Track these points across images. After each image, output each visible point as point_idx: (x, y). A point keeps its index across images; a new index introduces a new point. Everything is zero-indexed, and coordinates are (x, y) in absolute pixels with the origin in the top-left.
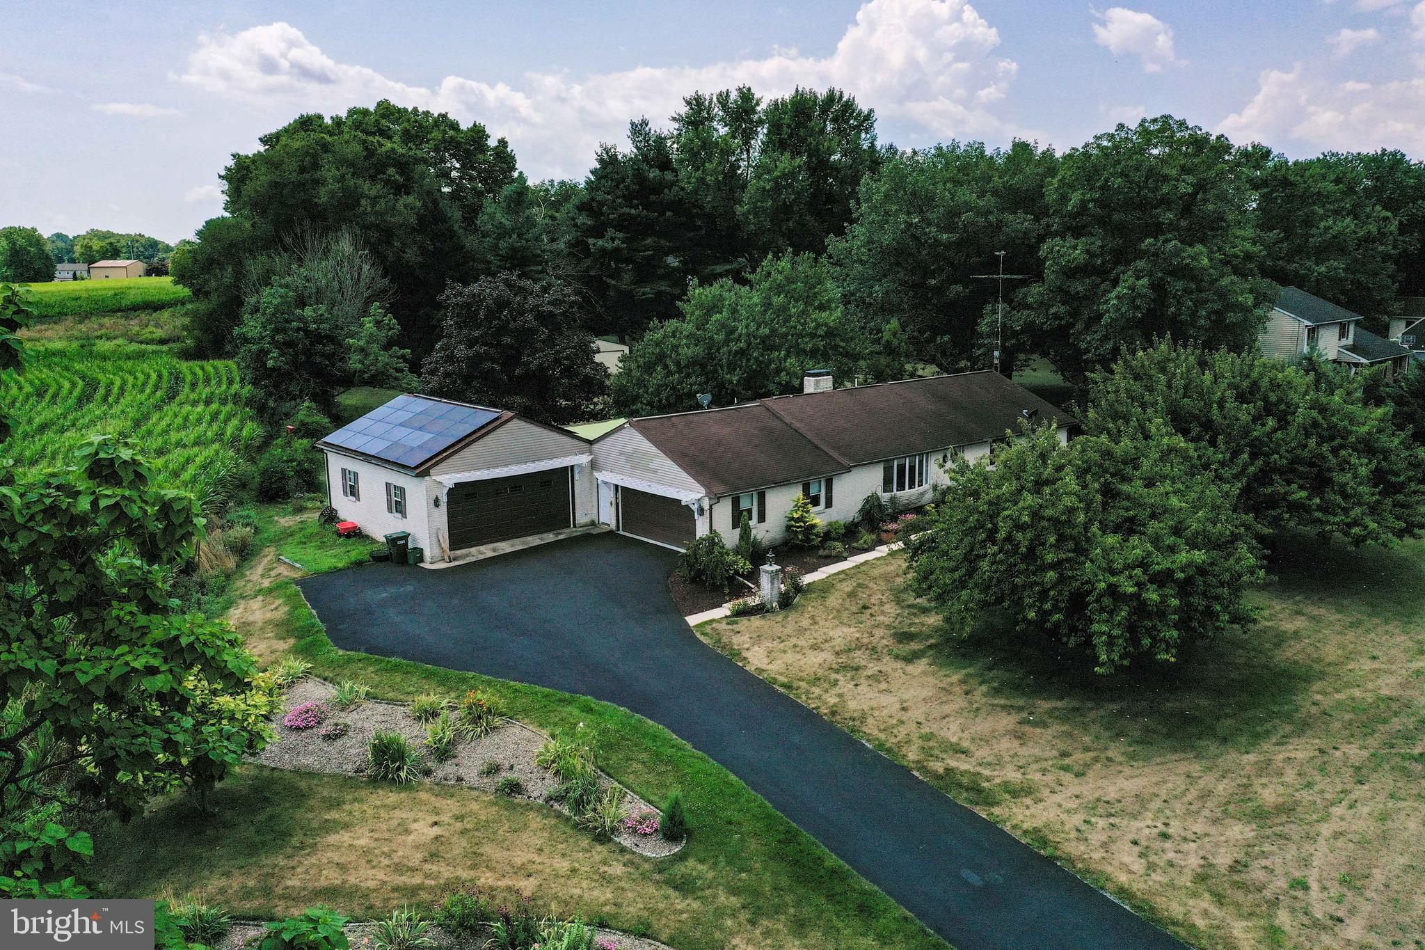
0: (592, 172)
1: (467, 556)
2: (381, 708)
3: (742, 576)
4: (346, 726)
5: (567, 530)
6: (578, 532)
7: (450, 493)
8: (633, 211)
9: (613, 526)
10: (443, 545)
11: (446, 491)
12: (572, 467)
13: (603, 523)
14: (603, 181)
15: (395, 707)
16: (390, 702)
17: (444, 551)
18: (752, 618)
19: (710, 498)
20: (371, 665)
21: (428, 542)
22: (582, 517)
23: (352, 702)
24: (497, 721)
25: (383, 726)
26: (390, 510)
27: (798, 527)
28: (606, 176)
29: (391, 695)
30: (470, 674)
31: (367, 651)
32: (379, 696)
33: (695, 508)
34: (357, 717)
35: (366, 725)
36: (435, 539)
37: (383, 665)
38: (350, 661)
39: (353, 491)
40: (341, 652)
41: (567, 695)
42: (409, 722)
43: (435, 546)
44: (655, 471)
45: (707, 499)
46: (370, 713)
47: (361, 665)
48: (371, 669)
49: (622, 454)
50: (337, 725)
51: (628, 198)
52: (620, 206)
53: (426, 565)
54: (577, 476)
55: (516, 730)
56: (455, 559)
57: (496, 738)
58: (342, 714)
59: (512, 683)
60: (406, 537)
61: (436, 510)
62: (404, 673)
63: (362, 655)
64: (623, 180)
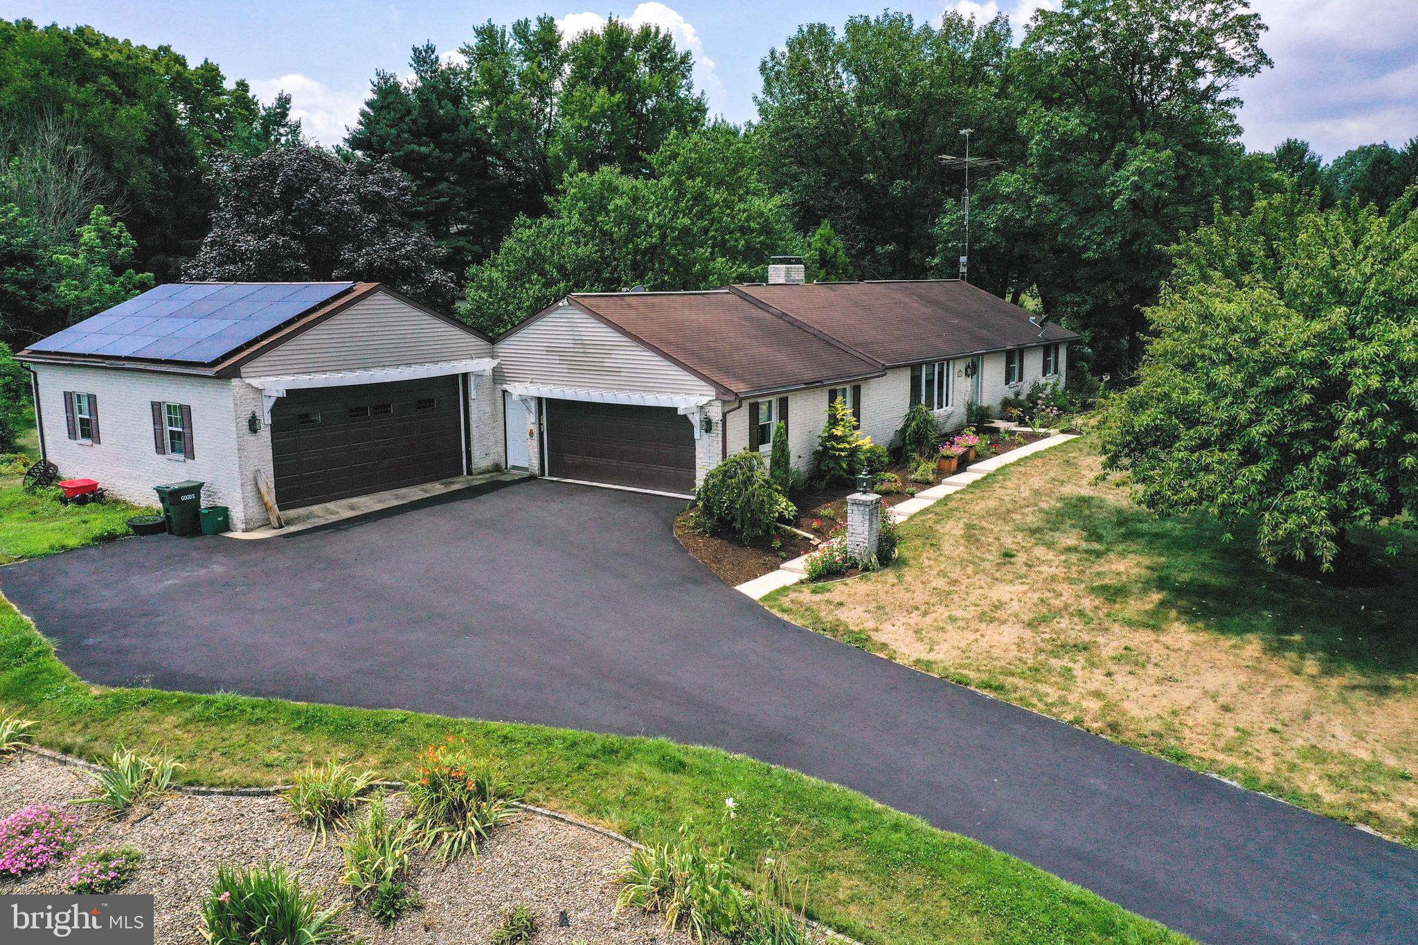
0: (368, 104)
1: (308, 517)
2: (211, 805)
3: (788, 522)
4: (133, 858)
5: (460, 479)
6: (478, 480)
7: (280, 406)
8: (423, 149)
9: (536, 469)
10: (267, 498)
11: (269, 404)
12: (465, 376)
13: (514, 467)
14: (384, 112)
15: (245, 800)
16: (234, 790)
17: (267, 509)
18: (849, 581)
19: (724, 402)
20: (169, 709)
21: (238, 495)
22: (481, 460)
23: (135, 795)
24: (496, 811)
25: (227, 849)
26: (160, 449)
27: (841, 450)
28: (388, 107)
29: (229, 773)
30: (397, 714)
31: (155, 684)
32: (203, 776)
33: (696, 420)
34: (156, 832)
35: (182, 851)
36: (250, 488)
37: (198, 708)
38: (120, 706)
39: (87, 429)
40: (96, 691)
41: (614, 739)
42: (285, 831)
43: (253, 502)
44: (615, 371)
45: (718, 404)
46: (187, 820)
47: (146, 713)
48: (172, 719)
49: (550, 351)
50: (106, 858)
51: (416, 135)
52: (406, 141)
53: (238, 535)
54: (473, 393)
55: (540, 826)
56: (289, 522)
57: (503, 851)
58: (119, 829)
59: (493, 725)
60: (196, 489)
61: (251, 438)
62: (250, 722)
63: (147, 692)
64: (409, 112)
